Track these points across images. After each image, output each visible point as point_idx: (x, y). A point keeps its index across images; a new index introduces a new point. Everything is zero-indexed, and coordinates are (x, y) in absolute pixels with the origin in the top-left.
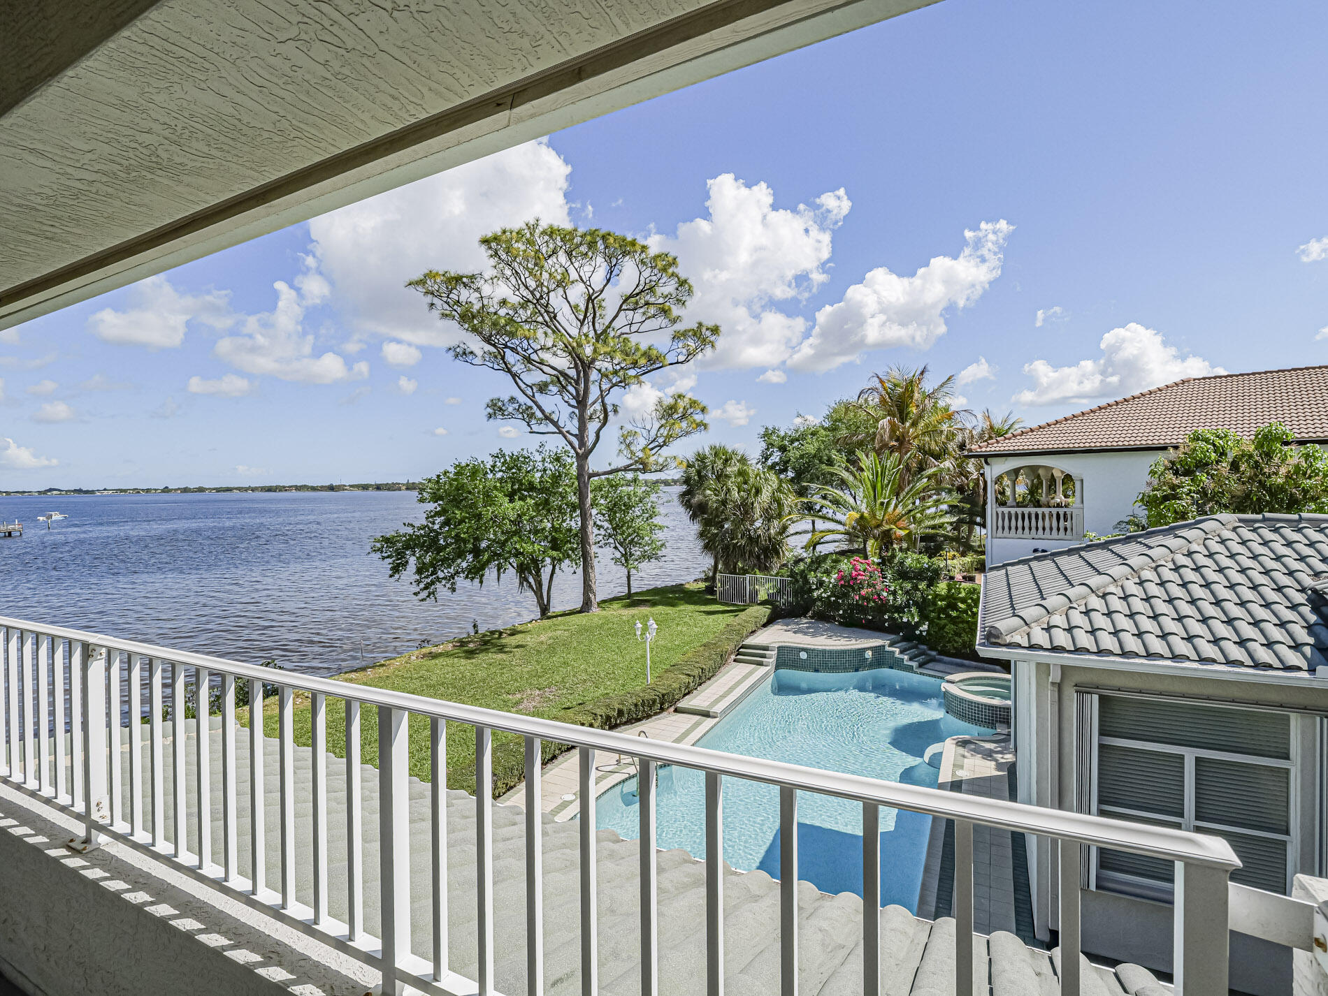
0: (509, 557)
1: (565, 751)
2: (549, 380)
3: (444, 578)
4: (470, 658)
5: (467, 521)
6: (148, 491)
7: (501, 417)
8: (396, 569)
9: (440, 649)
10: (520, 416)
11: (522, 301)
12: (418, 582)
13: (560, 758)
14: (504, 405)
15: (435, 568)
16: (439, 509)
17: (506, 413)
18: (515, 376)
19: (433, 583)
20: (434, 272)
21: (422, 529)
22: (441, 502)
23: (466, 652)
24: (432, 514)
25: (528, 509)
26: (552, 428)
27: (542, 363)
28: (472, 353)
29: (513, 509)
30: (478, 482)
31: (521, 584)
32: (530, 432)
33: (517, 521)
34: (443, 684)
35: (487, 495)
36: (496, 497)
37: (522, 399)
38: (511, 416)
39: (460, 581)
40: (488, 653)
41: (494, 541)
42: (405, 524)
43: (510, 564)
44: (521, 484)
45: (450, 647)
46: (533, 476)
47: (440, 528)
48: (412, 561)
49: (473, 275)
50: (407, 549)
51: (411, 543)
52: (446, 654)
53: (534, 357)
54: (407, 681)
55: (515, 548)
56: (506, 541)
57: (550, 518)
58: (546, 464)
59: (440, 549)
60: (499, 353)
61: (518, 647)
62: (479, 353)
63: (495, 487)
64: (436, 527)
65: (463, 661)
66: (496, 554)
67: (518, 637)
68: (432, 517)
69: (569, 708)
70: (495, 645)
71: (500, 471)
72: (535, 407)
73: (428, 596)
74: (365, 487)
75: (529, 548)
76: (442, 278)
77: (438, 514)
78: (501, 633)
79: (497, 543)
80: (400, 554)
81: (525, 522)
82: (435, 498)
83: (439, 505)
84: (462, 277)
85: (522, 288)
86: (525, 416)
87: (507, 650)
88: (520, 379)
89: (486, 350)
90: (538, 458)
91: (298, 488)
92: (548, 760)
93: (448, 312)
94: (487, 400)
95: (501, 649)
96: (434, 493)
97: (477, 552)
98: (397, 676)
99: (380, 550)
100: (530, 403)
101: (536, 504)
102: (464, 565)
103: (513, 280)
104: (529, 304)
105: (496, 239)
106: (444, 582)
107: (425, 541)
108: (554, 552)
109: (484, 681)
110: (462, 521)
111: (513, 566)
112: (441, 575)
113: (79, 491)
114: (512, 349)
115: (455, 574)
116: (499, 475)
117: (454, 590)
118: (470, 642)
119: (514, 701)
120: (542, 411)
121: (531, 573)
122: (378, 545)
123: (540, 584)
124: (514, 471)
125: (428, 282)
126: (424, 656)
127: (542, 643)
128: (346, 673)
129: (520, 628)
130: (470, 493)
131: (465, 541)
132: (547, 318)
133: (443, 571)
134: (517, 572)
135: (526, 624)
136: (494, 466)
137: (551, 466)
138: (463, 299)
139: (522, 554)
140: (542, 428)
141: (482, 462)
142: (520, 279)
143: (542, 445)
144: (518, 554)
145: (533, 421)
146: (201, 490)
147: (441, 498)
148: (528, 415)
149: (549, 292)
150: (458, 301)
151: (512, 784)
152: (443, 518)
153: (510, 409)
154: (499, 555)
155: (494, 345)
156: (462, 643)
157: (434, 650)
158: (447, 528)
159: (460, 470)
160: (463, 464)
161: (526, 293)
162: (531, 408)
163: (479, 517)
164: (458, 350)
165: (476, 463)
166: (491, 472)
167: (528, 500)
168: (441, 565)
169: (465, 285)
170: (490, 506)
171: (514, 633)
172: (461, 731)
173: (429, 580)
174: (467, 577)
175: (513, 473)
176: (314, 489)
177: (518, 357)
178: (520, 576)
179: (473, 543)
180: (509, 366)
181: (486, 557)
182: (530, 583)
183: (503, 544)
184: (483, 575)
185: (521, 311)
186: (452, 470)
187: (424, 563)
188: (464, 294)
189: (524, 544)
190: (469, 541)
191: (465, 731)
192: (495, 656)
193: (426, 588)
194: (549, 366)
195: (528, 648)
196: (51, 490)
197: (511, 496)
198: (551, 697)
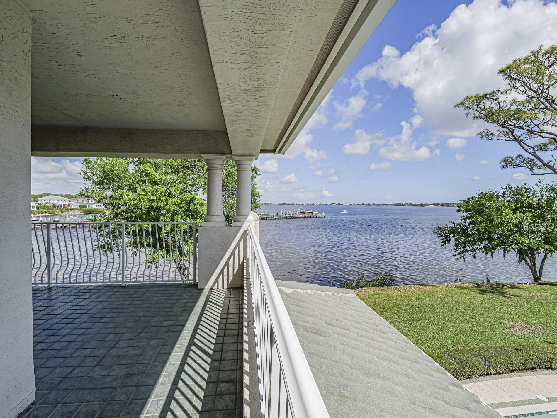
0: (512, 245)
1: (543, 368)
2: (548, 142)
3: (470, 251)
4: (482, 294)
5: (484, 222)
6: (358, 204)
7: (511, 167)
8: (444, 243)
9: (465, 285)
10: (525, 165)
11: (528, 98)
12: (456, 250)
13: (539, 371)
14: (513, 160)
15: (465, 245)
16: (468, 215)
17: (514, 164)
18: (520, 143)
19: (463, 252)
20: (470, 97)
21: (459, 225)
22: (470, 212)
23: (480, 290)
24: (464, 218)
25: (527, 218)
26: (549, 171)
27: (542, 132)
28: (492, 134)
29: (515, 218)
30: (492, 202)
31: (520, 260)
32: (532, 174)
33: (519, 225)
34: (464, 303)
35: (498, 209)
36: (504, 210)
37: (526, 155)
38: (518, 166)
39: (479, 253)
40: (493, 294)
41: (501, 234)
42: (450, 222)
43: (513, 248)
44: (523, 204)
45: (471, 285)
46: (532, 200)
47: (469, 225)
48: (453, 240)
49: (494, 92)
50: (450, 234)
51: (453, 231)
52: (468, 289)
53: (536, 129)
54: (445, 296)
55: (516, 240)
56: (510, 235)
57: (545, 225)
58: (543, 193)
59: (468, 236)
60: (510, 131)
61: (514, 295)
62: (497, 133)
63: (504, 205)
64: (467, 224)
65: (477, 295)
66: (503, 242)
67: (515, 290)
68: (464, 219)
69: (550, 343)
70: (499, 291)
71: (509, 196)
72: (536, 160)
73: (460, 258)
74: (437, 205)
75: (527, 241)
76: (474, 98)
77: (467, 218)
78: (503, 286)
79: (504, 236)
80: (447, 236)
81: (525, 226)
82: (466, 210)
83: (469, 213)
84: (486, 95)
85: (528, 90)
86: (528, 165)
87: (506, 295)
88: (525, 144)
89: (501, 130)
90: (537, 189)
91: (408, 205)
92: (529, 368)
93: (478, 115)
94: (502, 159)
95: (503, 294)
96: (466, 208)
97: (490, 239)
98: (440, 292)
99: (437, 233)
100: (532, 157)
101: (534, 216)
102: (482, 245)
103: (522, 88)
104: (533, 99)
105: (509, 67)
106: (469, 252)
107: (460, 231)
108: (546, 246)
109: (489, 308)
110: (481, 222)
111: (515, 250)
112: (468, 249)
113: (339, 204)
114: (519, 127)
115: (476, 249)
116: (508, 199)
117: (475, 257)
118: (483, 286)
119: (508, 325)
120: (541, 161)
121: (527, 255)
122: (436, 231)
123: (534, 263)
124: (518, 196)
125: (467, 103)
126: (456, 287)
127: (533, 297)
128: (417, 285)
129: (517, 285)
130: (487, 208)
131: (483, 234)
132: (547, 104)
133: (469, 247)
134: (517, 253)
135: (522, 284)
136: (504, 194)
137: (547, 194)
138: (487, 106)
139: (521, 244)
140: (542, 171)
141: (496, 192)
142: (527, 86)
143: (540, 181)
144: (518, 244)
145: (534, 168)
146: (374, 205)
147: (470, 210)
148: (530, 164)
149: (549, 88)
150: (484, 108)
151: (500, 372)
152: (471, 220)
153: (518, 162)
154: (505, 243)
155: (507, 127)
156: (478, 285)
157: (461, 285)
158: (473, 226)
159: (482, 196)
160: (484, 193)
161: (531, 93)
162: (533, 160)
163: (492, 221)
164: (483, 134)
165: (492, 193)
166: (502, 197)
167: (527, 213)
168: (469, 244)
169: (488, 98)
170: (500, 215)
171: (512, 287)
172: (472, 330)
173: (461, 250)
174: (483, 252)
175: (517, 198)
176: (414, 205)
177: (523, 131)
178: (520, 256)
179: (488, 235)
180: (516, 137)
181: (496, 242)
182: (526, 261)
183: (508, 237)
184: (493, 252)
185: (527, 105)
186: (477, 196)
187: (459, 242)
188: (488, 104)
189: (522, 239)
190: (486, 233)
191: (474, 331)
192: (498, 297)
193: (460, 254)
194: (548, 133)
195: (522, 298)
196: (333, 204)
197: (515, 211)
198: (536, 332)
